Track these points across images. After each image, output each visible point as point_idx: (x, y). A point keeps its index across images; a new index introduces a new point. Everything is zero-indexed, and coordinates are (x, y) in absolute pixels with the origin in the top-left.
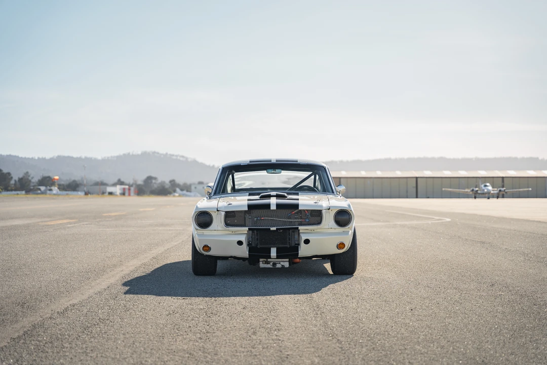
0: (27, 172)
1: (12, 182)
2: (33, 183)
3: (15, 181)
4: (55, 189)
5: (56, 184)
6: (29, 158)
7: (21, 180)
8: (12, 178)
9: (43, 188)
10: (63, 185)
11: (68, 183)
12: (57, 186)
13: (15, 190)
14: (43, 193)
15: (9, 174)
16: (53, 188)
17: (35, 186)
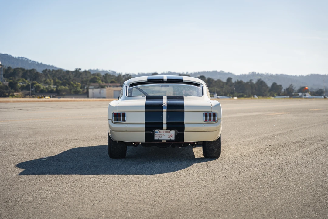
0: (292, 85)
1: (283, 90)
2: (295, 91)
3: (284, 90)
4: (308, 95)
5: (309, 91)
6: (293, 76)
7: (288, 89)
8: (282, 88)
9: (300, 94)
10: (314, 92)
11: (316, 91)
12: (310, 93)
13: (285, 95)
14: (301, 97)
15: (281, 86)
16: (306, 94)
17: (296, 93)
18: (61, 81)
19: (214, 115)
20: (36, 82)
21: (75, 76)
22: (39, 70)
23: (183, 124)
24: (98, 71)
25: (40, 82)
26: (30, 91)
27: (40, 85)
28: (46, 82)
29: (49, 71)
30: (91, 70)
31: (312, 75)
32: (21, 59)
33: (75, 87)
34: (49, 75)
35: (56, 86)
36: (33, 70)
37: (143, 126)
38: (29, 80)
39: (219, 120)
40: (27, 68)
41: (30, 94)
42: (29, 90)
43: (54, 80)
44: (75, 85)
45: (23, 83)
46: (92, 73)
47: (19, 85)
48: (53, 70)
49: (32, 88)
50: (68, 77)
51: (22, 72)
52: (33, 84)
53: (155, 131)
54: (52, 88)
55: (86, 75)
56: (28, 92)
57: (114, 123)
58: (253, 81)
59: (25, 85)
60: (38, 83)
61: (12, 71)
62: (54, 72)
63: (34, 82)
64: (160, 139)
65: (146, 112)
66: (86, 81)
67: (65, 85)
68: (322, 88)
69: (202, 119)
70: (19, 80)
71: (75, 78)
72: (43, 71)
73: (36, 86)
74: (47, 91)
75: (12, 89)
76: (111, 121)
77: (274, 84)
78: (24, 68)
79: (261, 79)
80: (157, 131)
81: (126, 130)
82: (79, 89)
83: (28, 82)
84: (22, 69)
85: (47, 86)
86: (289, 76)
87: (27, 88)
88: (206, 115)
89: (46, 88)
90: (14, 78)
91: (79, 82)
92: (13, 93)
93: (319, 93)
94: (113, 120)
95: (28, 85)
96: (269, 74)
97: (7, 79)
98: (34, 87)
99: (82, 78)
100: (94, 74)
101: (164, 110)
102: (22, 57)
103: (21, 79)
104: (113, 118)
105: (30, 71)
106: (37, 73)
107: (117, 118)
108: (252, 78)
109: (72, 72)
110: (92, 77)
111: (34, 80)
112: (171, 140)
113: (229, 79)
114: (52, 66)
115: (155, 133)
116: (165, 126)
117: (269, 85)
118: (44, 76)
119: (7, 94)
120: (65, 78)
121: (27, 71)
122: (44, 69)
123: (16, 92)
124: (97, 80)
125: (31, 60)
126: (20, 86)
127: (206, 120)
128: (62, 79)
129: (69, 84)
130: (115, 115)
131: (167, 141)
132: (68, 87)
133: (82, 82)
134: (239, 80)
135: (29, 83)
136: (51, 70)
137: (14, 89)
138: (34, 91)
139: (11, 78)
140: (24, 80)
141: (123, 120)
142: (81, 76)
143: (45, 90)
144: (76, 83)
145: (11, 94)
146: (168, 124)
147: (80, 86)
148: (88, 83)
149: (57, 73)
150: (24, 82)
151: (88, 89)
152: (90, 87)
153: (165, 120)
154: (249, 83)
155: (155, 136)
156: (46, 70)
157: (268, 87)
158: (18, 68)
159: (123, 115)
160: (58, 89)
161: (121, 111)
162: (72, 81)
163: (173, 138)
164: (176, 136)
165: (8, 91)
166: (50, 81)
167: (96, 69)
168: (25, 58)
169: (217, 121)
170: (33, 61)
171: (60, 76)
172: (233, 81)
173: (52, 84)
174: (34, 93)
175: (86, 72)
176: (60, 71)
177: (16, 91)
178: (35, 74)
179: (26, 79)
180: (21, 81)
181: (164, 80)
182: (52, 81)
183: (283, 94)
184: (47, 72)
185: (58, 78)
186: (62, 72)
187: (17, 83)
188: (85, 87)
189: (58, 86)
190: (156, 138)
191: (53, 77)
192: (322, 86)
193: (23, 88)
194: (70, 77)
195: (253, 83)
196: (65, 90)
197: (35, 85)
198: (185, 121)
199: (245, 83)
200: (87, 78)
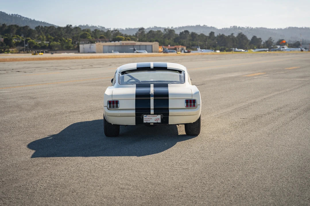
0: (271, 38)
1: (262, 43)
2: (274, 43)
3: (264, 42)
4: (286, 48)
5: (287, 44)
6: (272, 29)
7: (267, 42)
8: (262, 41)
9: (279, 47)
10: (291, 44)
11: (294, 43)
12: (288, 45)
14: (279, 50)
15: (260, 39)
16: (284, 46)
17: (275, 45)
18: (54, 37)
19: (194, 101)
20: (29, 38)
21: (66, 32)
22: (33, 27)
23: (168, 109)
24: (88, 27)
25: (33, 38)
26: (25, 47)
27: (33, 41)
28: (39, 38)
29: (42, 27)
30: (81, 26)
31: (290, 28)
32: (15, 16)
33: (67, 42)
34: (41, 31)
35: (48, 42)
36: (27, 26)
37: (134, 112)
38: (22, 36)
39: (198, 106)
40: (21, 25)
41: (25, 50)
42: (23, 46)
43: (47, 37)
44: (67, 41)
45: (17, 40)
46: (82, 29)
47: (13, 41)
48: (45, 27)
49: (26, 44)
50: (60, 33)
51: (17, 29)
52: (27, 40)
53: (144, 116)
54: (45, 44)
55: (77, 31)
56: (22, 48)
57: (109, 110)
58: (234, 35)
59: (20, 41)
60: (32, 39)
61: (6, 28)
62: (46, 29)
63: (27, 38)
64: (148, 122)
65: (136, 100)
66: (77, 37)
67: (57, 41)
68: (299, 40)
69: (184, 105)
70: (14, 36)
71: (66, 34)
72: (36, 28)
73: (30, 42)
74: (40, 46)
75: (7, 45)
76: (106, 107)
77: (254, 37)
78: (17, 25)
79: (241, 33)
80: (146, 115)
81: (119, 115)
82: (70, 45)
83: (22, 38)
84: (16, 26)
85: (40, 42)
86: (268, 29)
87: (21, 44)
88: (187, 101)
89: (40, 44)
90: (9, 35)
91: (70, 38)
92: (8, 49)
93: (296, 45)
94: (108, 107)
95: (23, 41)
96: (249, 27)
97: (2, 36)
98: (28, 43)
99: (73, 34)
100: (84, 30)
101: (151, 98)
102: (16, 14)
103: (15, 35)
104: (108, 105)
105: (24, 28)
106: (31, 29)
107: (112, 105)
108: (233, 32)
109: (64, 28)
110: (82, 33)
111: (28, 36)
112: (157, 123)
113: (212, 34)
114: (44, 23)
115: (144, 118)
116: (152, 112)
117: (250, 38)
118: (37, 32)
119: (3, 50)
120: (57, 34)
121: (21, 28)
122: (37, 26)
123: (11, 48)
124: (87, 36)
125: (24, 17)
126: (15, 42)
127: (187, 106)
128: (54, 35)
129: (61, 40)
130: (110, 103)
131: (154, 123)
132: (60, 43)
133: (73, 38)
134: (221, 34)
135: (23, 40)
136: (43, 26)
137: (9, 45)
138: (28, 47)
139: (6, 34)
140: (18, 36)
141: (117, 107)
142: (72, 32)
143: (38, 45)
144: (68, 39)
145: (6, 50)
146: (155, 109)
147: (71, 42)
148: (79, 39)
149: (49, 30)
150: (19, 39)
151: (78, 44)
152: (80, 43)
153: (152, 106)
154: (231, 37)
155: (144, 119)
156: (39, 26)
157: (248, 40)
158: (11, 25)
159: (117, 102)
160: (51, 45)
161: (115, 99)
162: (64, 37)
163: (159, 121)
164: (162, 119)
165: (4, 47)
166: (43, 37)
167: (85, 25)
168: (19, 15)
169: (197, 106)
170: (26, 18)
171: (52, 32)
172: (216, 35)
173: (45, 40)
174: (28, 49)
175: (76, 28)
176: (52, 27)
177: (11, 46)
178: (29, 30)
179: (20, 36)
180: (15, 38)
181: (151, 68)
182: (45, 37)
183: (263, 47)
184: (40, 28)
185: (50, 35)
186: (54, 28)
187: (11, 39)
188: (76, 43)
189: (50, 42)
190: (145, 122)
191: (46, 33)
192: (300, 38)
193: (17, 44)
194: (61, 33)
195: (234, 36)
196: (57, 46)
197: (28, 41)
198: (170, 107)
199: (226, 36)
200: (78, 33)
